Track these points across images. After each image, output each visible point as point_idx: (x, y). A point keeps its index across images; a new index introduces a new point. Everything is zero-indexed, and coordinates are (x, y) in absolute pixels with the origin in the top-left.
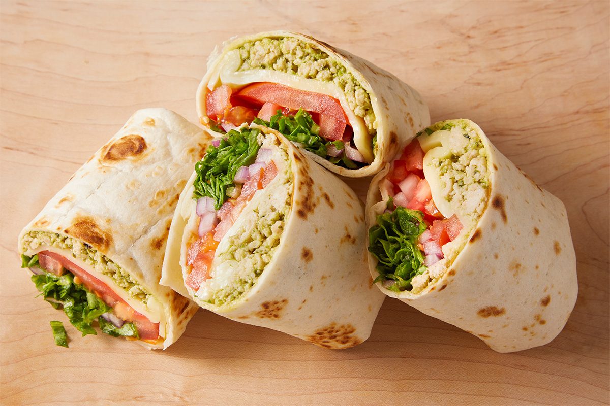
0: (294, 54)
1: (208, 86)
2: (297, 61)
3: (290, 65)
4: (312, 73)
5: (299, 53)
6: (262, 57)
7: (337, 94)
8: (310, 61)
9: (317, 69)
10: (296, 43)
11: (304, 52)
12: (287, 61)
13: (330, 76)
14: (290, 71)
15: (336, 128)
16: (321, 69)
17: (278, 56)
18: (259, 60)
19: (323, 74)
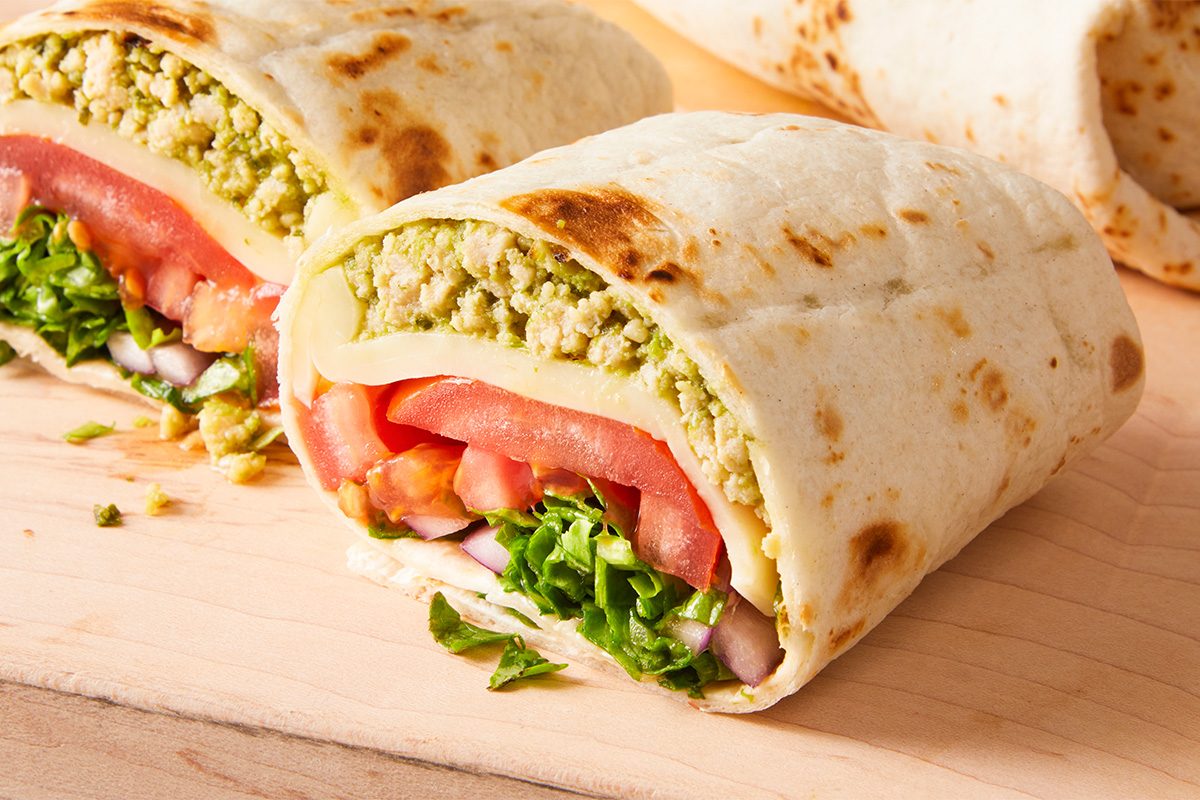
0: (505, 277)
1: (296, 395)
2: (519, 301)
3: (500, 313)
4: (570, 344)
5: (520, 273)
6: (412, 296)
7: (663, 422)
8: (558, 303)
9: (585, 331)
10: (501, 238)
11: (535, 267)
12: (491, 299)
13: (627, 355)
14: (505, 335)
15: (688, 546)
16: (596, 331)
17: (459, 284)
18: (404, 304)
19: (605, 348)
